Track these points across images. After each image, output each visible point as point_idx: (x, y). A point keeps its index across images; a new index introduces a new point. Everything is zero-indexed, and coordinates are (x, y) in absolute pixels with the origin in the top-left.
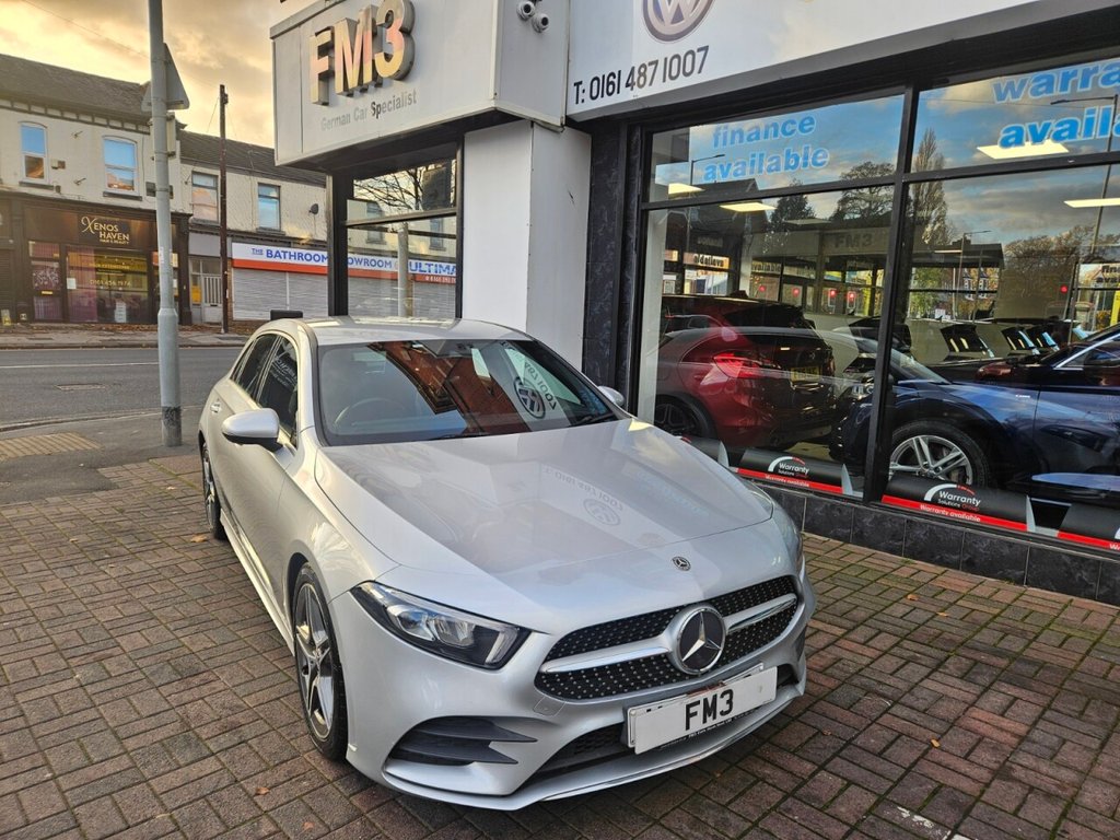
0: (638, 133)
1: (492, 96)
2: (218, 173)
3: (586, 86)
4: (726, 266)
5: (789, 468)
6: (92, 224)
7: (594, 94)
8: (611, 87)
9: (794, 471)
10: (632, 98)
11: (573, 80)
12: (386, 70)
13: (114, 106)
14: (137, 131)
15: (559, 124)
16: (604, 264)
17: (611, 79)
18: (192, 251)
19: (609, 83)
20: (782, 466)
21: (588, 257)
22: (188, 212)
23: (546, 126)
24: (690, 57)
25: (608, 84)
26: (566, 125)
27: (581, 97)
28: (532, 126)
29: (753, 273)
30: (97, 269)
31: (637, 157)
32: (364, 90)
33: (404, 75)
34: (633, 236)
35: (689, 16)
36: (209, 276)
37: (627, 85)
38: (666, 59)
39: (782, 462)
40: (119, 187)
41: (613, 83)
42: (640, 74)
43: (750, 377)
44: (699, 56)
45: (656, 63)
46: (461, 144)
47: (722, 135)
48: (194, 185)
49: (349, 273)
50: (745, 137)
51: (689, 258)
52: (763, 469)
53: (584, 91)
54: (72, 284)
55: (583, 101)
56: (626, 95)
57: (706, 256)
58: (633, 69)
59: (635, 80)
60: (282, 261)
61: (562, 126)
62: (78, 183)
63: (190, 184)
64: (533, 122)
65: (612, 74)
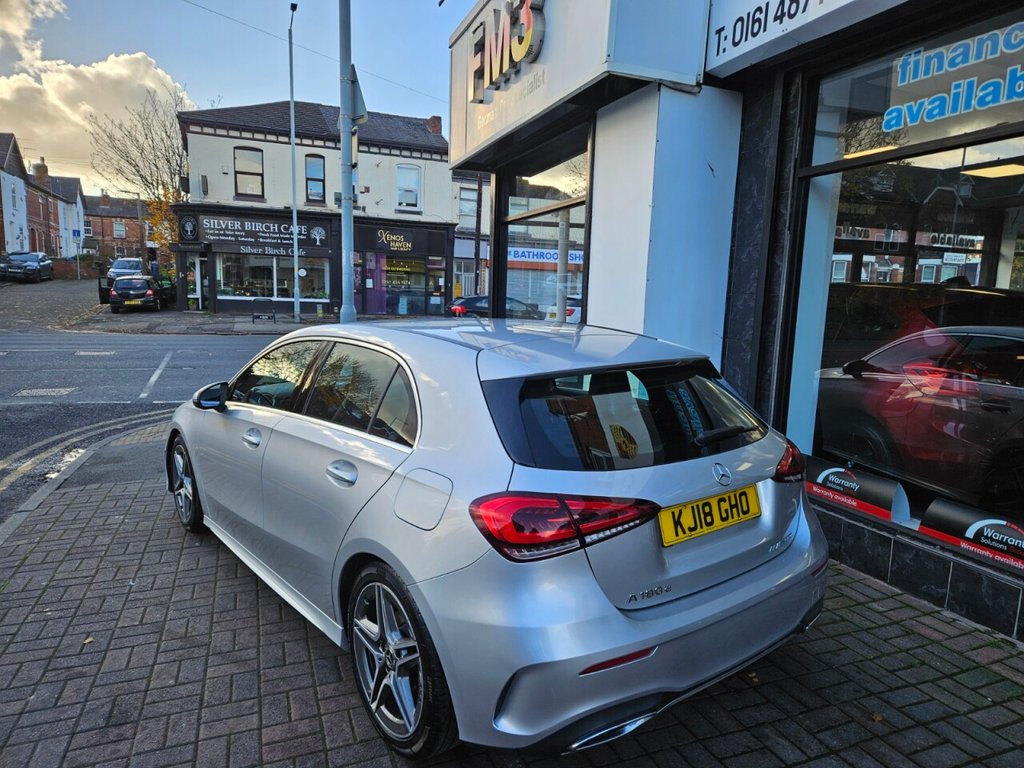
0: (798, 81)
1: (605, 58)
2: (476, 187)
3: (728, 32)
4: (979, 247)
5: (999, 537)
6: (384, 236)
8: (757, 24)
9: (1006, 543)
10: (781, 34)
11: (715, 28)
12: (519, 52)
13: (405, 139)
14: (421, 158)
15: (694, 83)
16: (751, 249)
17: (758, 15)
18: (455, 255)
19: (754, 22)
20: (988, 532)
21: (733, 242)
22: (455, 222)
23: (676, 87)
25: (752, 23)
26: (705, 83)
27: (723, 46)
28: (659, 90)
29: (1016, 254)
30: (387, 271)
31: (796, 112)
32: (507, 81)
33: (534, 55)
34: (787, 211)
36: (467, 275)
37: (776, 19)
39: (988, 526)
40: (408, 205)
41: (759, 20)
42: (791, 3)
43: (959, 395)
46: (592, 121)
47: (912, 66)
48: (461, 199)
49: (509, 266)
50: (946, 63)
51: (923, 239)
52: (958, 531)
53: (726, 38)
54: (369, 283)
55: (724, 50)
56: (774, 31)
57: (948, 236)
59: (786, 10)
60: (527, 260)
61: (699, 85)
62: (377, 203)
63: (458, 198)
64: (660, 84)
65: (759, 9)
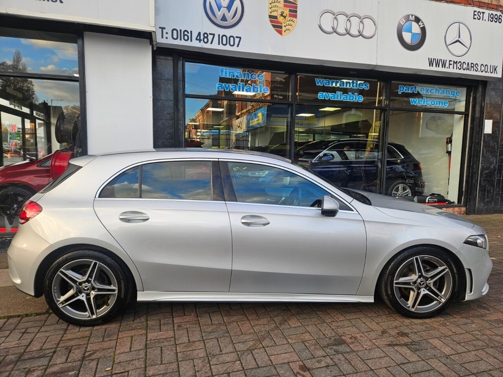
3: (168, 31)
7: (175, 36)
8: (186, 37)
10: (200, 46)
11: (159, 25)
16: (163, 121)
17: (186, 33)
19: (184, 35)
24: (232, 39)
27: (165, 36)
35: (230, 22)
37: (197, 39)
38: (219, 35)
41: (187, 35)
42: (204, 37)
44: (237, 40)
45: (214, 35)
53: (167, 33)
55: (167, 38)
56: (197, 44)
58: (199, 33)
59: (202, 39)
65: (187, 31)
